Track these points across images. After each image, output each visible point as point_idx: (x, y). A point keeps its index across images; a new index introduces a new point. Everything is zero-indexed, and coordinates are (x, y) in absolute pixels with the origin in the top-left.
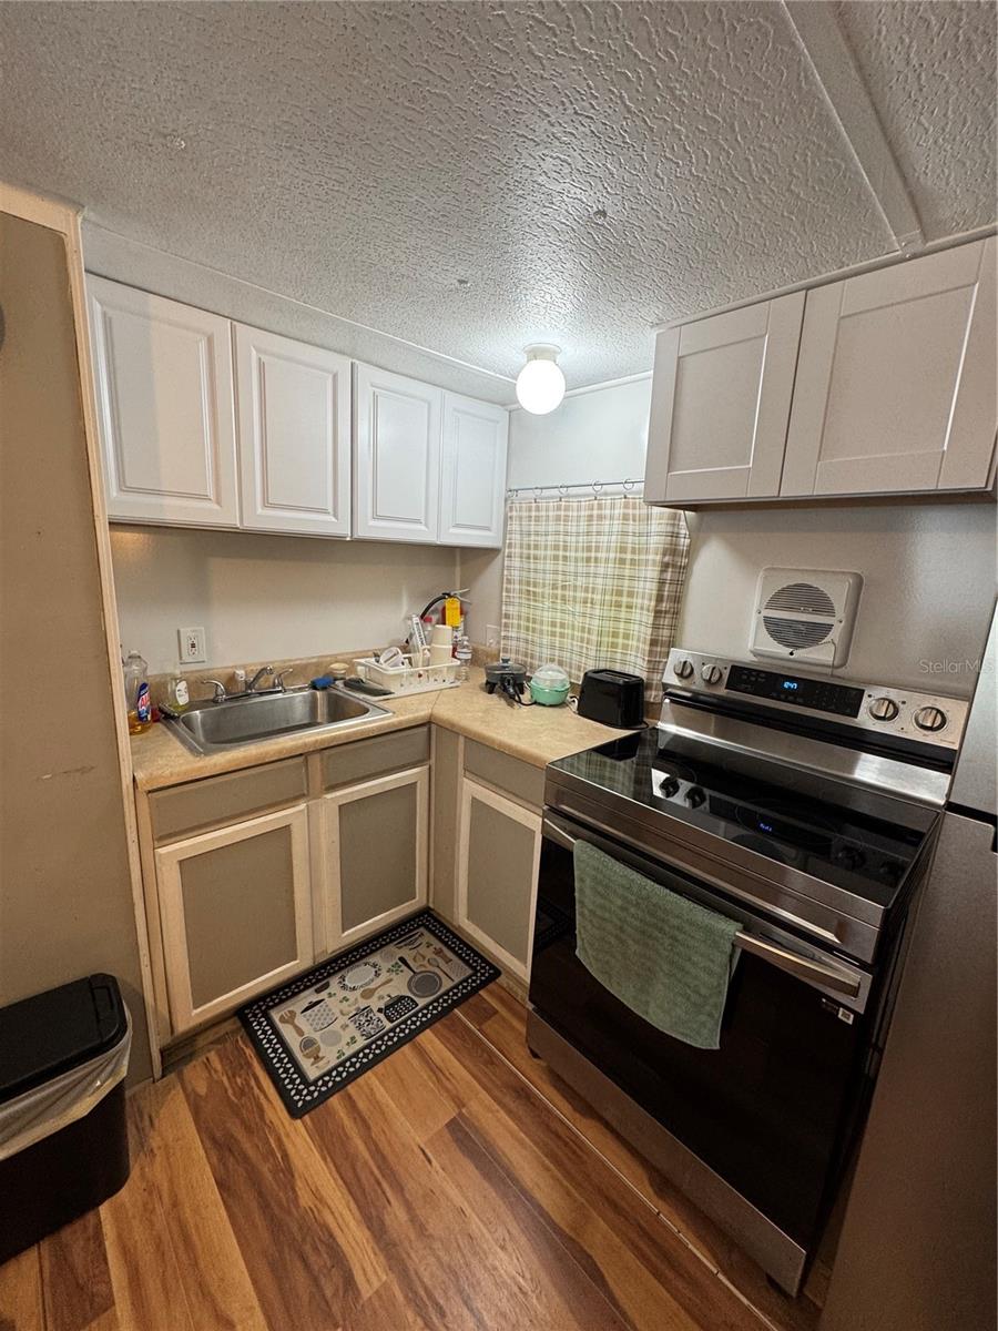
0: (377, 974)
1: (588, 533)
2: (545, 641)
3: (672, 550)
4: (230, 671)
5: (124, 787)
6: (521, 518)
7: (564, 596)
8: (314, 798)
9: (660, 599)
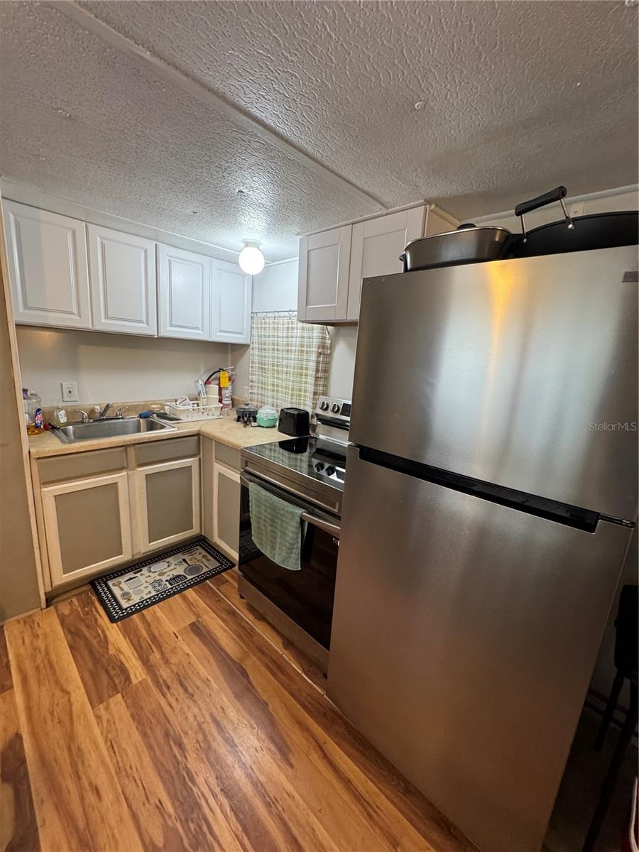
0: (169, 566)
1: (287, 337)
2: (269, 395)
3: (323, 346)
4: (92, 407)
5: (24, 455)
6: (258, 327)
7: (278, 370)
8: (131, 470)
9: (317, 371)
